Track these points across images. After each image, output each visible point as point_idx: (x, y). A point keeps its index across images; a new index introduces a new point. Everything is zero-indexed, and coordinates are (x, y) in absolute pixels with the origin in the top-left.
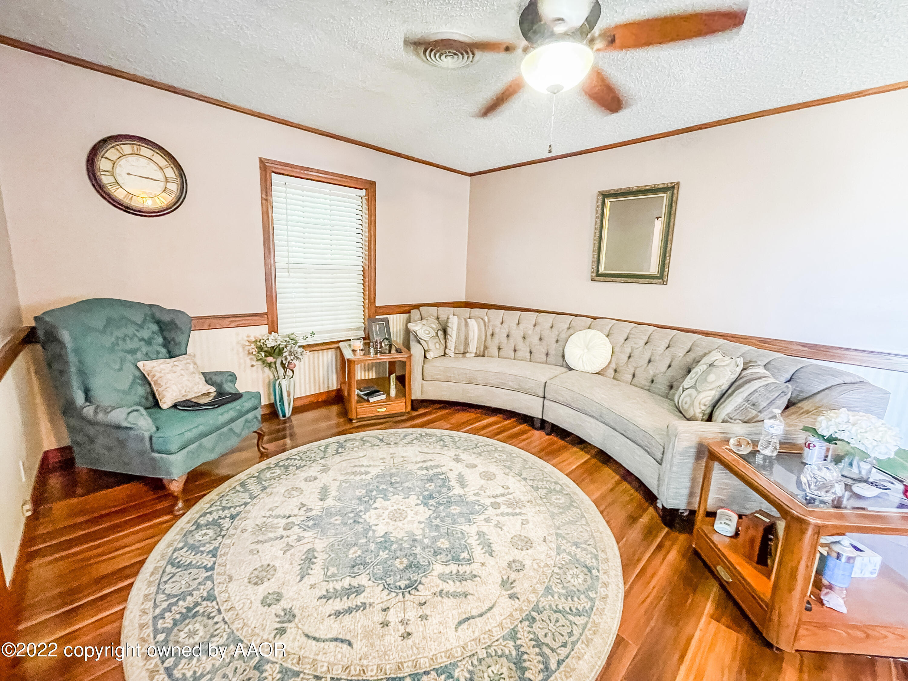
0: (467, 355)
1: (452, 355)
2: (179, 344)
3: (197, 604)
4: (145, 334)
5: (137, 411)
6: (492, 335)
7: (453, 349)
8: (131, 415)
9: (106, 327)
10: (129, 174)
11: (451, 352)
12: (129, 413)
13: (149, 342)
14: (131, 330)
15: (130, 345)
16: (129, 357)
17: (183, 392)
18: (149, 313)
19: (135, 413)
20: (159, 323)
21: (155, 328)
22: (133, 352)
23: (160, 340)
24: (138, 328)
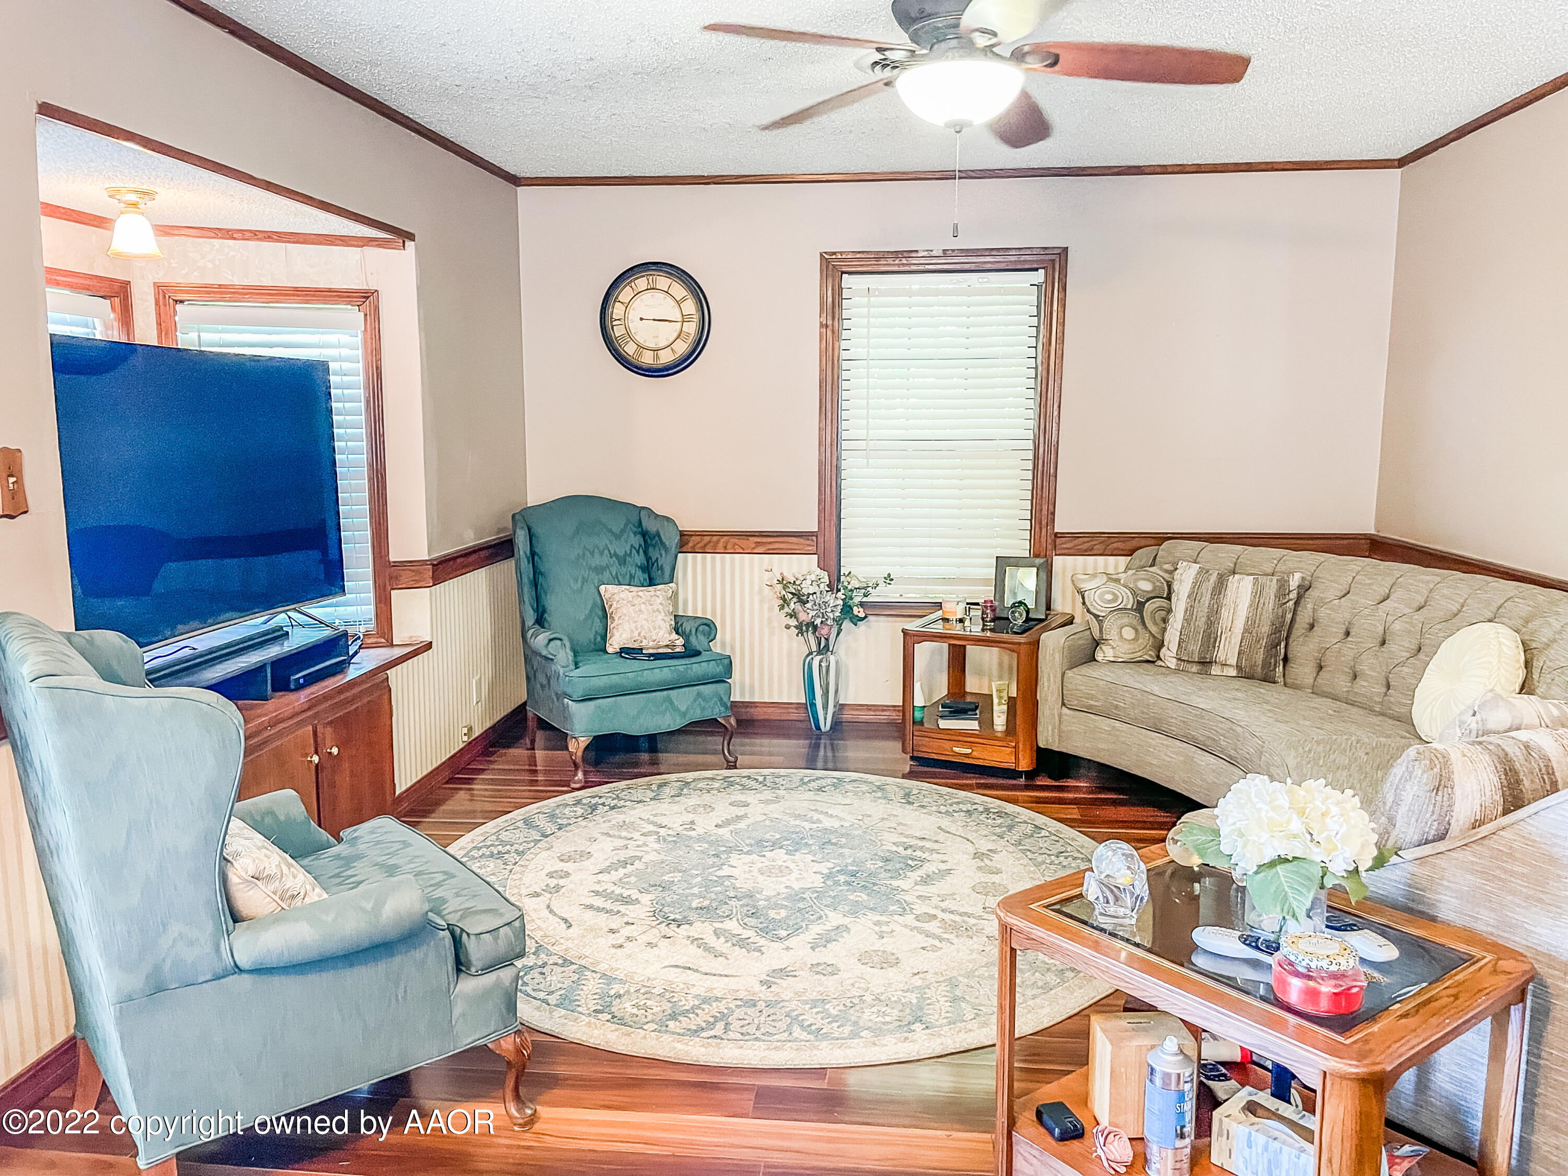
0: (1216, 670)
1: (1172, 663)
2: (661, 568)
3: (508, 852)
4: (621, 548)
5: (560, 639)
6: (1312, 626)
7: (1174, 647)
8: (552, 643)
9: (577, 532)
10: (641, 319)
11: (1169, 656)
12: (551, 640)
13: (622, 561)
14: (603, 541)
15: (597, 561)
16: (593, 575)
17: (636, 634)
18: (635, 520)
19: (558, 642)
20: (644, 534)
21: (637, 540)
22: (599, 570)
23: (640, 559)
24: (613, 538)
